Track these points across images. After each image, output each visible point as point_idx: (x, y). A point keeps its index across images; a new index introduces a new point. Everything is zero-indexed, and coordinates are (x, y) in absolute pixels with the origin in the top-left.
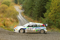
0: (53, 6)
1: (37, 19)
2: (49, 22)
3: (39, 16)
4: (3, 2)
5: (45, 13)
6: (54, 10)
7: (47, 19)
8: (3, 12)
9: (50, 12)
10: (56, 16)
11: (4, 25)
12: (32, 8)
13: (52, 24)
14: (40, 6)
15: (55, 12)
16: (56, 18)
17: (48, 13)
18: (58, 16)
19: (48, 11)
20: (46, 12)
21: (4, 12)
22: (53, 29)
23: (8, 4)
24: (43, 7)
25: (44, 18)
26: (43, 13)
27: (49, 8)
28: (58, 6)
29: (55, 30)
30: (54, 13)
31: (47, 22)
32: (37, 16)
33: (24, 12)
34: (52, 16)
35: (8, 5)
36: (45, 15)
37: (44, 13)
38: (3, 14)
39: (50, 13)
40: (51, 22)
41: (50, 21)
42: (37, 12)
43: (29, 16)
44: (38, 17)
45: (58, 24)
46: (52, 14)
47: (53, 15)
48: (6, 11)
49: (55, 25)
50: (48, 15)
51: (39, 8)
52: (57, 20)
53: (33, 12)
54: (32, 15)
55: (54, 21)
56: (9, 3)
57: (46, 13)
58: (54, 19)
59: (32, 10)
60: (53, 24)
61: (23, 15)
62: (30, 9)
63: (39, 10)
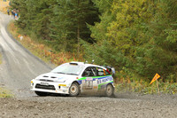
1: (68, 47)
2: (109, 57)
3: (72, 37)
5: (96, 24)
7: (101, 47)
9: (114, 19)
10: (135, 35)
12: (48, 7)
13: (121, 64)
15: (131, 22)
16: (134, 43)
17: (107, 24)
18: (141, 34)
19: (104, 17)
20: (99, 21)
22: (124, 81)
24: (87, 3)
25: (91, 41)
26: (89, 26)
29: (132, 84)
30: (126, 23)
31: (101, 56)
32: (64, 35)
33: (19, 23)
34: (119, 34)
36: (95, 30)
37: (94, 25)
39: (114, 25)
40: (119, 57)
41: (114, 53)
42: (66, 22)
43: (38, 37)
45: (144, 63)
46: (122, 26)
47: (124, 29)
49: (131, 67)
50: (106, 31)
52: (139, 48)
53: (52, 20)
54: (47, 31)
55: (127, 52)
57: (98, 26)
58: (127, 46)
59: (46, 13)
60: (124, 65)
61: (14, 33)
62: (39, 10)
63: (71, 15)
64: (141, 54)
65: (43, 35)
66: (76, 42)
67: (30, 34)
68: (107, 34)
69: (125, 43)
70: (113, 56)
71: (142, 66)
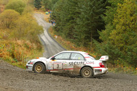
0: (119, 16)
3: (88, 38)
4: (8, 4)
6: (123, 25)
7: (106, 45)
8: (8, 26)
9: (114, 28)
10: (127, 38)
11: (13, 56)
12: (73, 19)
13: (118, 56)
14: (92, 16)
15: (125, 30)
16: (126, 43)
18: (131, 38)
19: (108, 26)
20: (104, 29)
21: (10, 27)
22: (119, 66)
23: (19, 9)
24: (97, 17)
27: (112, 20)
28: (131, 15)
29: (125, 69)
30: (121, 31)
31: (106, 50)
32: (83, 37)
33: (55, 28)
35: (21, 12)
36: (102, 34)
37: (101, 31)
38: (8, 30)
39: (114, 32)
41: (114, 49)
42: (84, 29)
43: (67, 37)
44: (85, 39)
47: (120, 35)
48: (15, 25)
50: (109, 35)
51: (88, 20)
52: (129, 47)
54: (72, 34)
55: (121, 49)
56: (21, 6)
57: (104, 32)
58: (122, 45)
59: (72, 23)
61: (52, 34)
62: (68, 21)
63: (88, 25)
64: (131, 50)
65: (69, 36)
71: (131, 58)
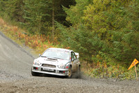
2: (85, 40)
5: (71, 7)
17: (84, 7)
25: (67, 25)
26: (65, 9)
34: (96, 17)
45: (121, 48)
46: (99, 10)
60: (100, 49)
66: (51, 25)
67: (2, 16)
68: (83, 18)
69: (102, 26)
70: (90, 40)
